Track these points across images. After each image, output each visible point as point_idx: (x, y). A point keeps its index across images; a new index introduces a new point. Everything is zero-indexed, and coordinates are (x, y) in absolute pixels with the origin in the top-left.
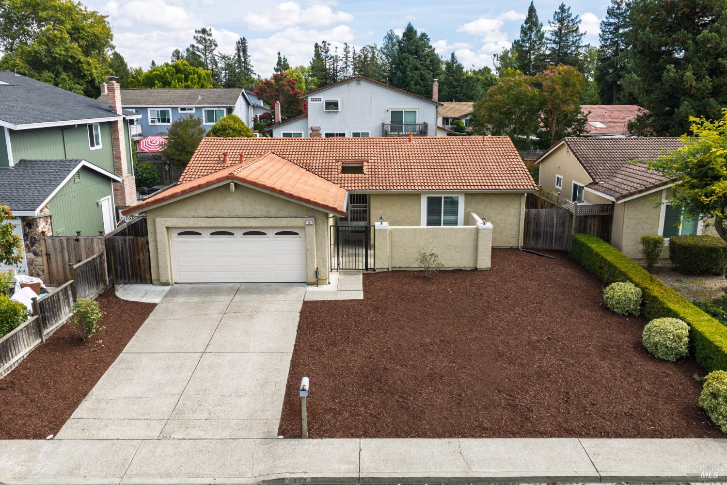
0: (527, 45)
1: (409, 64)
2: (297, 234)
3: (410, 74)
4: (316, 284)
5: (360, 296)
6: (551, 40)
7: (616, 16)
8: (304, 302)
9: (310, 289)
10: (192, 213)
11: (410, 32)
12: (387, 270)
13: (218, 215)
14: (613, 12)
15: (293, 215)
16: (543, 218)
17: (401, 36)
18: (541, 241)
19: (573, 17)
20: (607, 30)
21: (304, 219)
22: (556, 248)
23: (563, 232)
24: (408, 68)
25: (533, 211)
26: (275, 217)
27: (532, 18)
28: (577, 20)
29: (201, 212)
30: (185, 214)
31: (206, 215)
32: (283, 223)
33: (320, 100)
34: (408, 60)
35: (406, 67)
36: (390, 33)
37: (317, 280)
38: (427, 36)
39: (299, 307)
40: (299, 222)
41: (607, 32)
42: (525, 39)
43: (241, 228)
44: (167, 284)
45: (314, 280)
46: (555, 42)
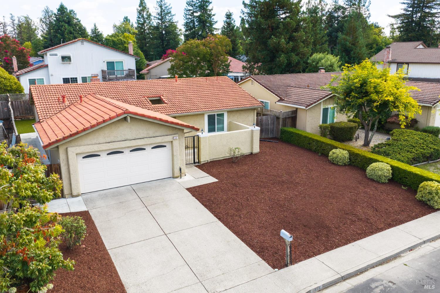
0: (142, 20)
1: (66, 29)
2: (165, 146)
3: (67, 36)
4: (180, 177)
6: (157, 18)
7: (192, 6)
9: (179, 180)
10: (94, 141)
11: (62, 9)
12: (207, 162)
13: (114, 140)
14: (190, 4)
15: (164, 134)
16: (264, 121)
17: (56, 12)
18: (264, 134)
19: (168, 5)
20: (187, 13)
21: (172, 136)
22: (271, 137)
23: (274, 128)
24: (65, 33)
25: (260, 117)
26: (154, 137)
27: (143, 4)
28: (170, 7)
29: (102, 140)
30: (89, 142)
31: (105, 141)
32: (159, 141)
33: (56, 55)
34: (65, 27)
35: (64, 32)
36: (46, 8)
37: (180, 174)
38: (74, 12)
40: (169, 138)
41: (187, 14)
42: (140, 16)
43: (128, 147)
44: (79, 195)
45: (178, 175)
46: (159, 19)
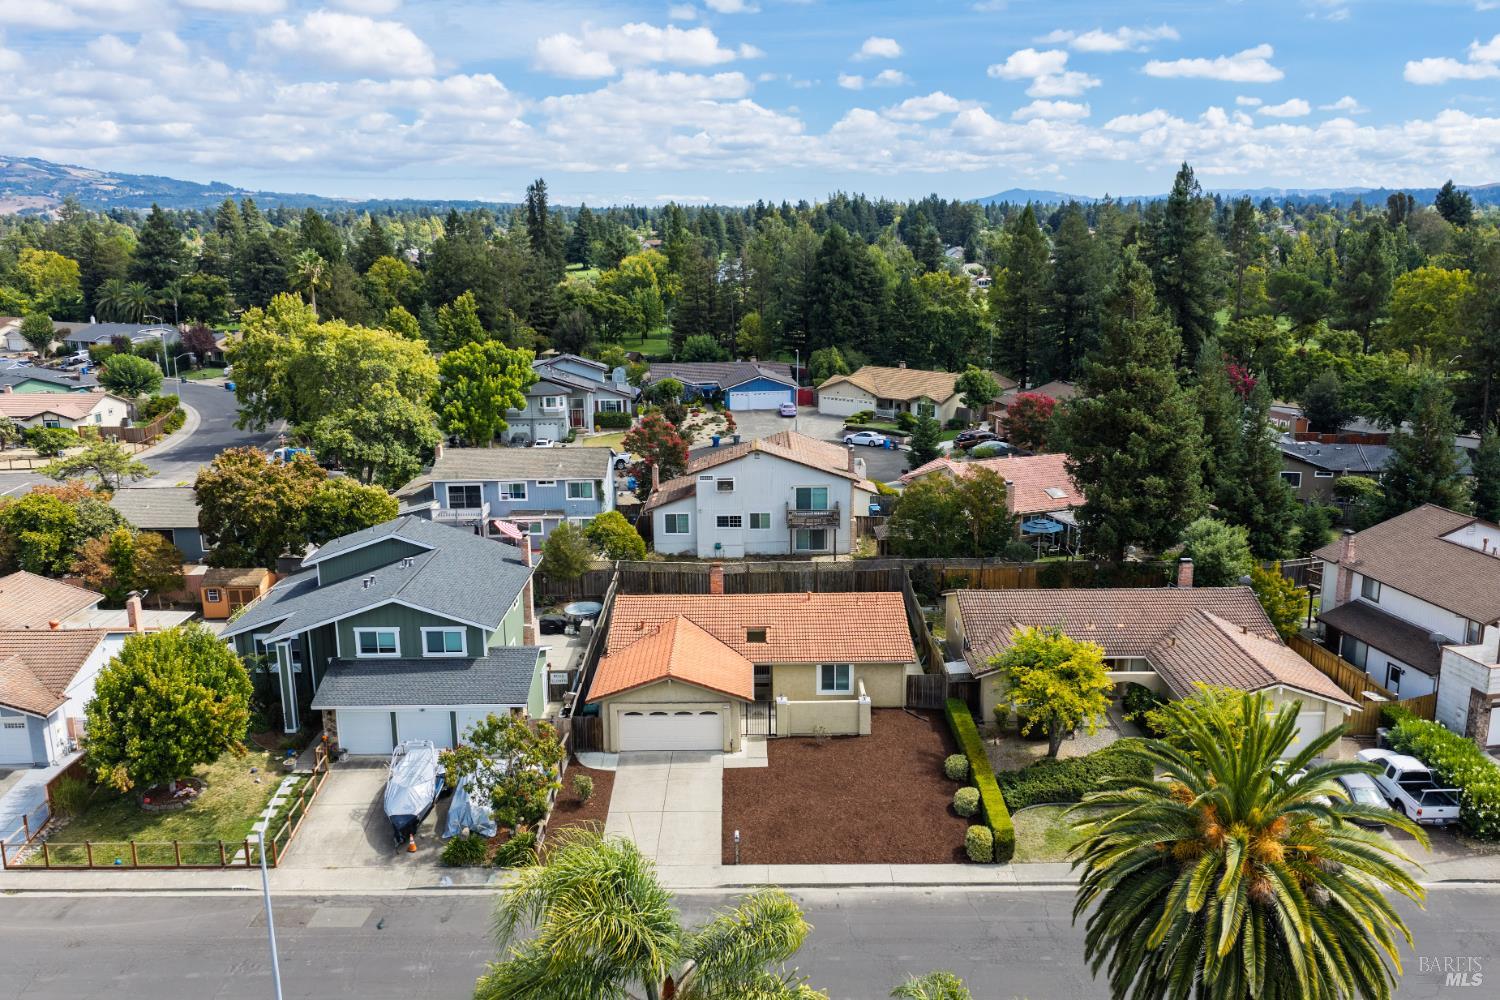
2: (716, 714)
4: (731, 752)
5: (765, 763)
8: (725, 770)
9: (728, 756)
10: (637, 700)
12: (786, 735)
13: (657, 701)
15: (714, 700)
16: (923, 682)
18: (923, 701)
21: (722, 704)
22: (936, 708)
23: (941, 694)
25: (914, 676)
26: (700, 702)
29: (644, 699)
30: (632, 700)
32: (705, 706)
33: (710, 478)
37: (732, 748)
39: (721, 774)
40: (718, 706)
43: (673, 710)
44: (616, 753)
45: (728, 748)
